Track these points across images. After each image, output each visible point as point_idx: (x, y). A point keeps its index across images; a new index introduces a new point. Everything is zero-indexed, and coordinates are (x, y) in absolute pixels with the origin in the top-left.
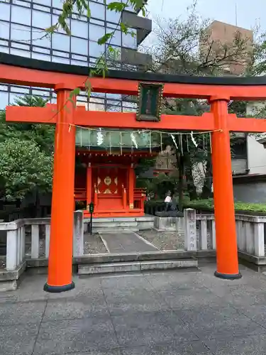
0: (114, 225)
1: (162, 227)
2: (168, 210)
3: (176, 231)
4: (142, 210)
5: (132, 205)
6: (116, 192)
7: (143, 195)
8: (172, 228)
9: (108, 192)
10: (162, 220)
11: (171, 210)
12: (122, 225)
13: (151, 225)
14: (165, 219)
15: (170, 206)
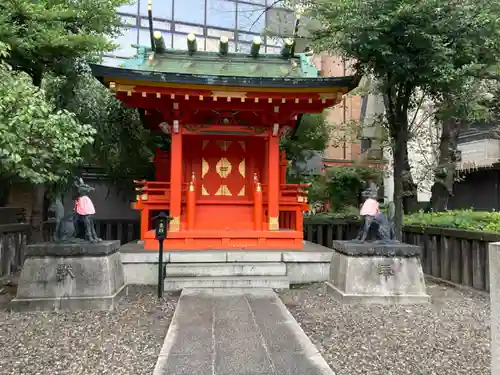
0: (227, 271)
1: (355, 287)
2: (369, 239)
3: (396, 297)
4: (299, 233)
5: (274, 222)
6: (242, 193)
7: (300, 199)
8: (383, 290)
9: (224, 191)
10: (355, 265)
11: (379, 237)
12: (248, 270)
13: (322, 272)
14: (363, 261)
15: (375, 226)
